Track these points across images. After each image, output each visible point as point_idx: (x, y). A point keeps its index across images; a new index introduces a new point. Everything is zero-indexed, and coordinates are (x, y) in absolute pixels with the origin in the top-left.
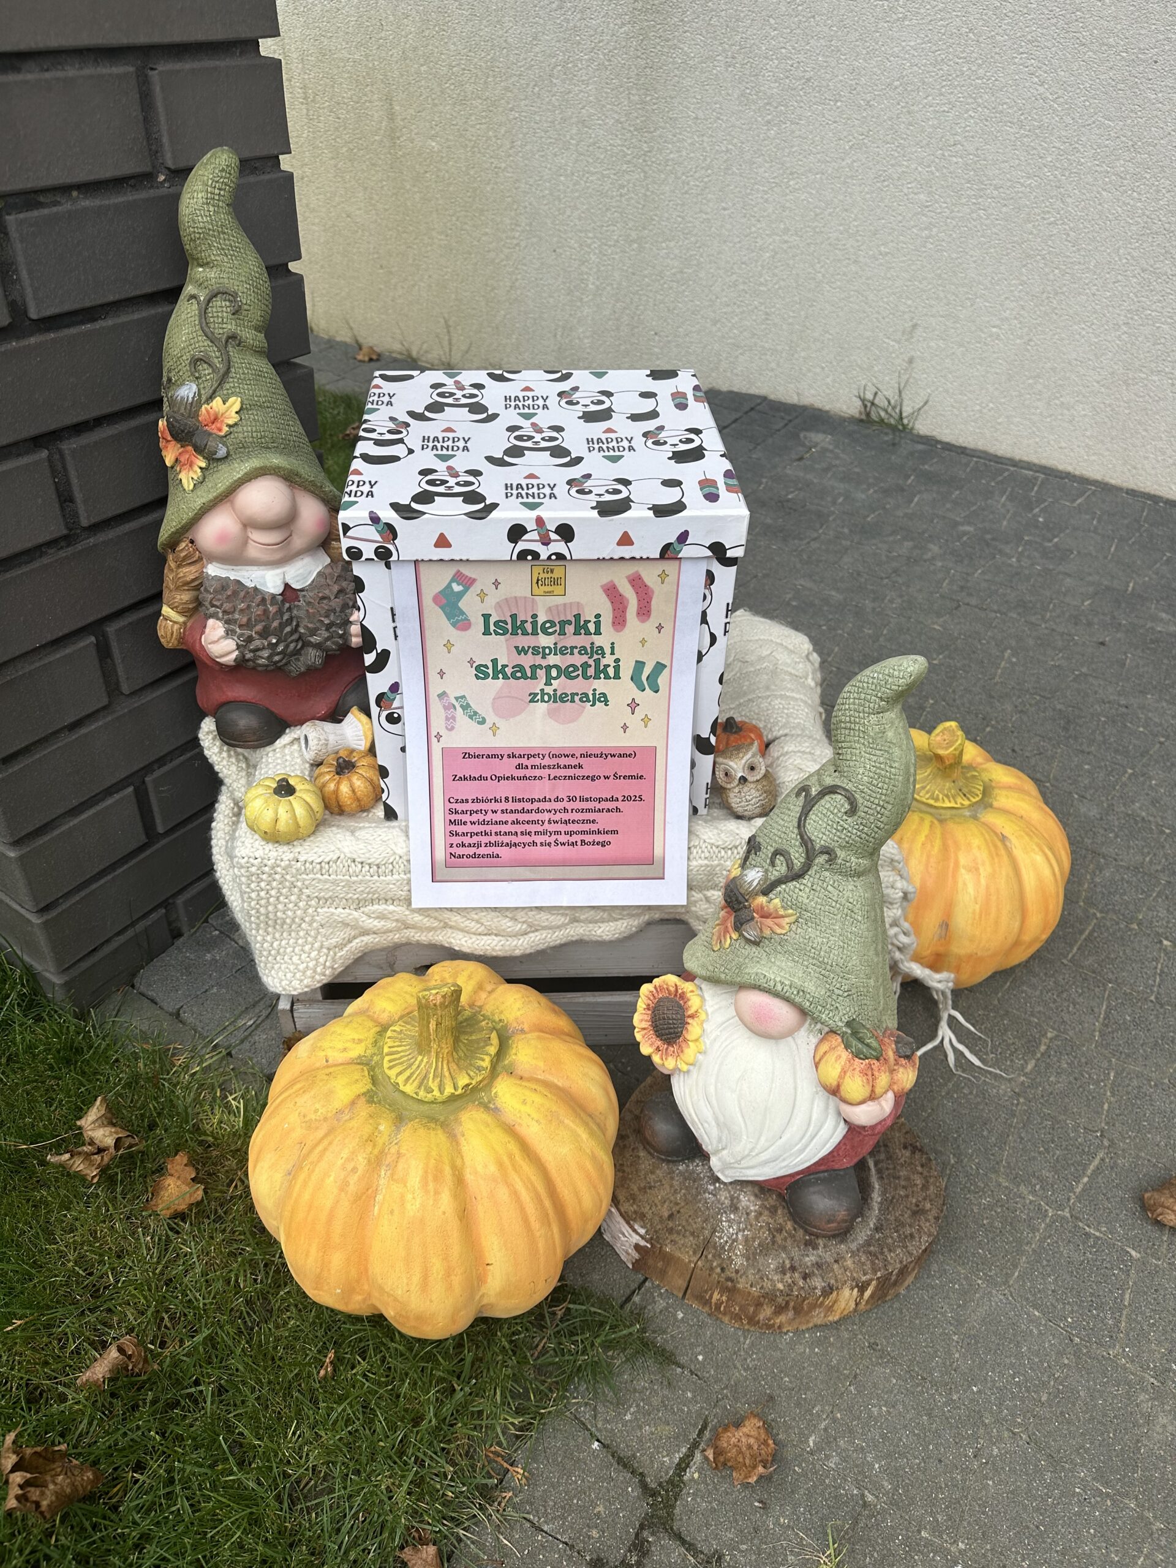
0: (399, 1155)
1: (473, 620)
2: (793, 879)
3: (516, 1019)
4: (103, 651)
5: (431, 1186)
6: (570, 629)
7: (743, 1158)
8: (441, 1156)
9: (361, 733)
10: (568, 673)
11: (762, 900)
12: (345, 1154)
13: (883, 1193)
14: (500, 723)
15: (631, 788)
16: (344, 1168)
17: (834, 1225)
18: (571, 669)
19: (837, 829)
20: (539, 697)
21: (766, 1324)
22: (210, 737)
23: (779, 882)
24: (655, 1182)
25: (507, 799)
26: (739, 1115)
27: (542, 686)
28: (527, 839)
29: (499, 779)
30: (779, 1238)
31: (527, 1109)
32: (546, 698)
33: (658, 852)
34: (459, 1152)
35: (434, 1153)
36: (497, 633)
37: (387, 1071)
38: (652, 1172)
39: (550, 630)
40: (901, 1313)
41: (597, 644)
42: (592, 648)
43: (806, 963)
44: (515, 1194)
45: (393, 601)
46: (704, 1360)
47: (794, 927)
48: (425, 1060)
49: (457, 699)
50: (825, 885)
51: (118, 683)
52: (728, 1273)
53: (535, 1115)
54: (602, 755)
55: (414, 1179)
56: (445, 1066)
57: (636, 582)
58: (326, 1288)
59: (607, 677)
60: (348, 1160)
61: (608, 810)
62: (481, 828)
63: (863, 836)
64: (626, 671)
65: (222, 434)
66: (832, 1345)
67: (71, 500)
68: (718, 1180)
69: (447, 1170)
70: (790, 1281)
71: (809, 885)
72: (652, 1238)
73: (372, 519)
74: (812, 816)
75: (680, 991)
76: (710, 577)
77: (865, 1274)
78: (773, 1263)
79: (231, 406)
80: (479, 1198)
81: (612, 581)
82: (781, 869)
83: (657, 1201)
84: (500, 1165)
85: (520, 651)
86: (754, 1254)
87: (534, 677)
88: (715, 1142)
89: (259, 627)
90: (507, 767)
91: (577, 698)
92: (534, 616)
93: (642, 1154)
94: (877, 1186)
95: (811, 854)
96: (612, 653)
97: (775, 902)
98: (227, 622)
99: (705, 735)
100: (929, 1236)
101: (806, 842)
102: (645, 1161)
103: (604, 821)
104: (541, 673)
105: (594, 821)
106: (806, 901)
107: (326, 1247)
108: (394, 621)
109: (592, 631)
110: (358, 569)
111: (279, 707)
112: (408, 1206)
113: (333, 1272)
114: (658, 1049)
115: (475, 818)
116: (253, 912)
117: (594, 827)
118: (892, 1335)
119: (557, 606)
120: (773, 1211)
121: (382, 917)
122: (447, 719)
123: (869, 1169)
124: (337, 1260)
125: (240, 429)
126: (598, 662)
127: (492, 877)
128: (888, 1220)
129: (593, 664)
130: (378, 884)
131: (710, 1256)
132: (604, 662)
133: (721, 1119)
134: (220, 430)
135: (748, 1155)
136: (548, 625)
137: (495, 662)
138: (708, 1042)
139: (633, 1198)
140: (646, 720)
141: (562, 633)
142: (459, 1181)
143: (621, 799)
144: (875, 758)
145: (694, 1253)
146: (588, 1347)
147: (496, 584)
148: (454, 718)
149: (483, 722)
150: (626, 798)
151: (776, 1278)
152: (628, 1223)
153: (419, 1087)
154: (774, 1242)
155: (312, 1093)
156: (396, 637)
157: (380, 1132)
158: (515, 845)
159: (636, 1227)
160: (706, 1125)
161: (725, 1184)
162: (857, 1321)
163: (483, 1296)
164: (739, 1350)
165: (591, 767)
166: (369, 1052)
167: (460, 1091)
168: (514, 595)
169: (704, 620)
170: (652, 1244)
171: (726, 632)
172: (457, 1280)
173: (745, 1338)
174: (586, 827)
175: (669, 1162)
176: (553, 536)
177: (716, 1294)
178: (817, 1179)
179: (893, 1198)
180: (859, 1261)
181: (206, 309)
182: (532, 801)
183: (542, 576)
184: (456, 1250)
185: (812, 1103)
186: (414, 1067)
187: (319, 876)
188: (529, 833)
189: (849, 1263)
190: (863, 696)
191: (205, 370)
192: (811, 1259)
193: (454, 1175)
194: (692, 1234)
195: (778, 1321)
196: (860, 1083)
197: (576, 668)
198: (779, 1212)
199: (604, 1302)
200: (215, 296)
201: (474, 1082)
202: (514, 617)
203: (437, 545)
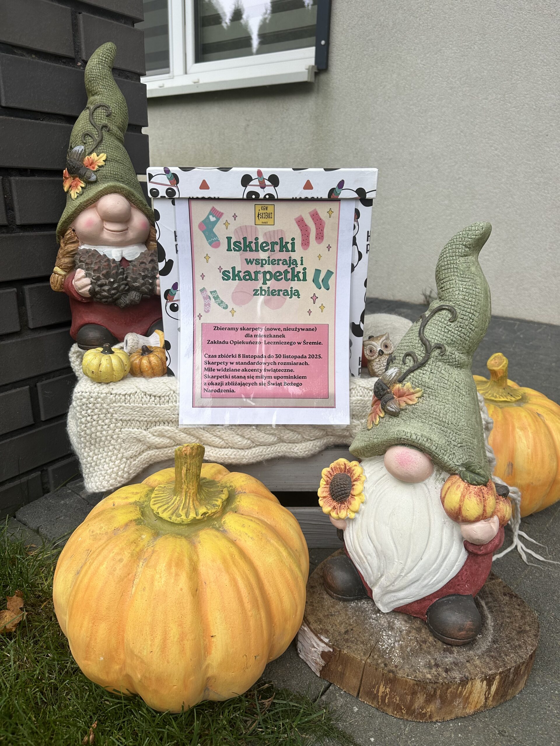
0: (153, 552)
1: (221, 241)
2: (418, 368)
3: (241, 486)
4: (21, 302)
5: (173, 570)
6: (277, 248)
7: (396, 579)
8: (182, 552)
9: (159, 340)
10: (276, 276)
11: (398, 386)
12: (116, 550)
13: (495, 620)
14: (236, 308)
15: (314, 350)
16: (113, 559)
17: (463, 633)
18: (278, 274)
19: (444, 332)
20: (259, 292)
21: (420, 713)
22: (75, 355)
23: (411, 371)
24: (335, 612)
25: (239, 355)
26: (391, 542)
27: (261, 285)
28: (251, 381)
29: (235, 343)
30: (424, 646)
31: (245, 530)
32: (263, 293)
33: (331, 390)
34: (196, 552)
35: (178, 550)
36: (235, 250)
37: (151, 506)
38: (333, 607)
39: (266, 248)
40: (519, 709)
41: (293, 258)
42: (290, 260)
43: (431, 423)
44: (234, 581)
45: (176, 228)
46: (376, 741)
47: (421, 400)
48: (178, 499)
49: (211, 292)
50: (439, 370)
51: (27, 321)
52: (390, 668)
53: (251, 535)
54: (297, 329)
55: (162, 566)
56: (191, 502)
57: (315, 216)
58: (92, 657)
59: (299, 280)
60: (118, 554)
61: (300, 364)
62: (222, 373)
63: (462, 335)
64: (310, 276)
65: (95, 170)
66: (470, 732)
67: (13, 210)
68: (379, 611)
69: (186, 560)
70: (435, 673)
71: (429, 370)
72: (333, 645)
73: (165, 171)
74: (427, 327)
75: (347, 468)
76: (357, 214)
77: (490, 670)
78: (421, 662)
79: (101, 158)
80: (207, 583)
81: (301, 216)
82: (410, 363)
83: (336, 623)
84: (224, 561)
85: (249, 262)
86: (408, 656)
87: (256, 279)
88: (375, 571)
89: (104, 272)
90: (240, 336)
91: (281, 293)
92: (257, 239)
93: (326, 596)
94: (489, 616)
95: (429, 349)
96: (302, 264)
97: (408, 384)
98: (87, 269)
99: (357, 323)
100: (533, 646)
101: (424, 342)
102: (328, 601)
103: (298, 370)
104: (260, 276)
105: (292, 371)
106: (427, 380)
107: (95, 620)
108: (176, 240)
109: (290, 249)
110: (156, 205)
111: (114, 328)
112: (156, 583)
113: (98, 641)
114: (334, 508)
115: (220, 367)
116: (82, 433)
117: (292, 374)
118: (516, 726)
119: (269, 232)
120: (419, 630)
121: (161, 435)
122: (205, 305)
123: (482, 607)
124: (102, 629)
125: (105, 169)
126: (293, 269)
127: (228, 405)
128: (501, 636)
129: (290, 271)
130: (159, 410)
131: (376, 657)
132: (297, 269)
133: (379, 548)
134: (94, 168)
135: (400, 576)
136: (264, 245)
137: (233, 268)
138: (367, 495)
139: (320, 621)
140: (322, 307)
141: (273, 250)
142: (194, 570)
143: (308, 357)
144: (465, 283)
145: (364, 654)
146: (288, 730)
147: (235, 216)
148: (209, 305)
149: (226, 307)
150: (311, 357)
151: (425, 671)
152: (316, 635)
153: (172, 514)
154: (421, 649)
155: (100, 518)
156: (177, 251)
157: (142, 539)
158: (244, 384)
159: (322, 638)
160: (369, 557)
161: (384, 614)
162: (487, 715)
163: (208, 667)
164: (401, 734)
165: (290, 336)
166: (142, 500)
167: (199, 517)
168: (245, 224)
169: (355, 243)
170: (334, 649)
171: (367, 251)
172: (188, 644)
173: (405, 726)
174: (287, 374)
175: (344, 600)
176: (267, 183)
177: (381, 686)
178: (448, 600)
179: (502, 623)
180: (485, 661)
181: (93, 113)
182: (254, 357)
183: (261, 211)
184: (188, 619)
185: (442, 531)
186: (170, 504)
187: (123, 404)
188: (253, 377)
189: (478, 662)
190: (454, 247)
191: (89, 140)
192: (449, 659)
193: (190, 564)
194: (362, 643)
195: (429, 710)
196: (475, 502)
197: (281, 274)
198: (423, 631)
199: (299, 699)
200: (98, 107)
201: (210, 512)
202: (245, 239)
203: (201, 188)
